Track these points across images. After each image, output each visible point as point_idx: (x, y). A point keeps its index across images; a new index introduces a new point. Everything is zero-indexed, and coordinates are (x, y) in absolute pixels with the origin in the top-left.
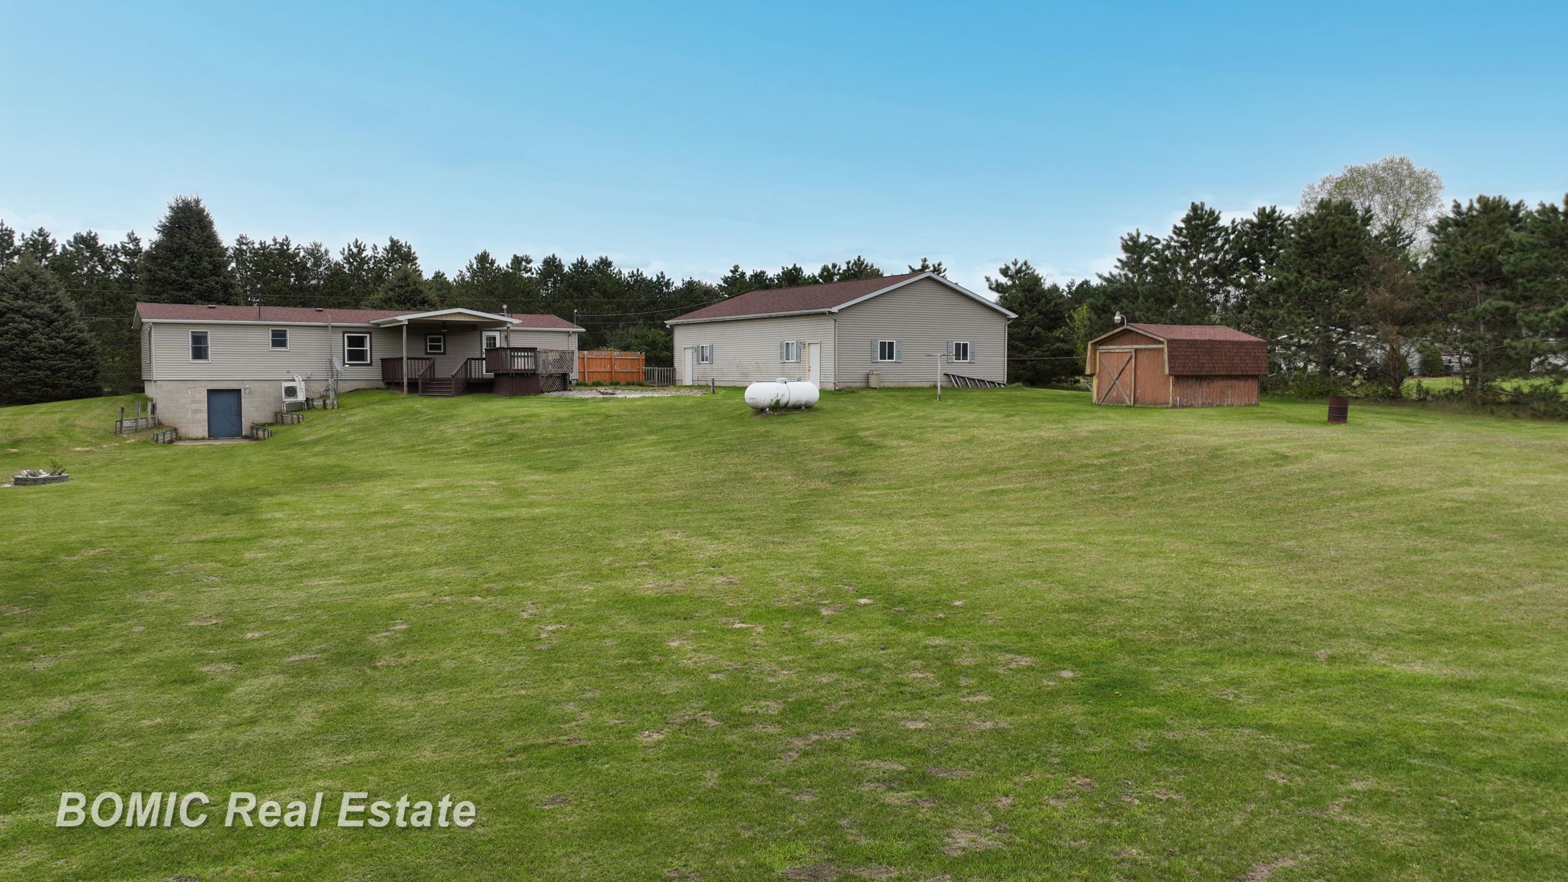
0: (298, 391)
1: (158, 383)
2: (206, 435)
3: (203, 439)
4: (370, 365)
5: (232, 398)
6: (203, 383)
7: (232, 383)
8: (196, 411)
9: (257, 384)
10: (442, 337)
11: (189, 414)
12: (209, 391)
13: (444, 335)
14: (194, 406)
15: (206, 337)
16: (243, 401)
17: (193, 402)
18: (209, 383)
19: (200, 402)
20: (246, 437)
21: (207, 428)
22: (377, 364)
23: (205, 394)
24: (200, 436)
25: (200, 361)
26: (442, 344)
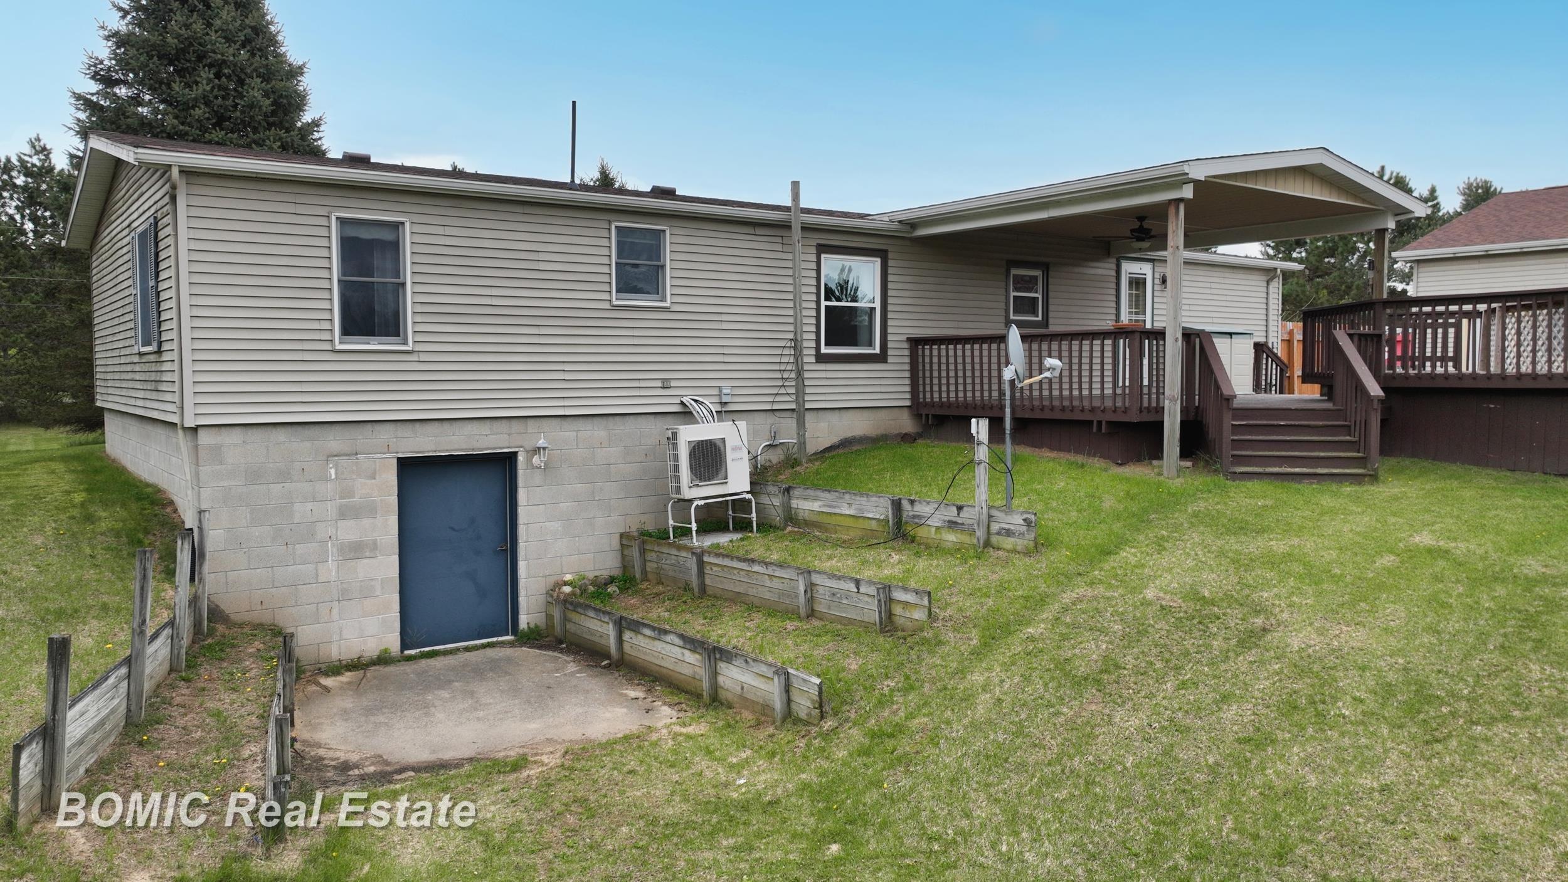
0: (730, 455)
1: (204, 437)
2: (392, 641)
3: (383, 660)
4: (882, 358)
5: (485, 486)
6: (385, 435)
7: (485, 428)
8: (356, 551)
9: (568, 433)
10: (1037, 273)
11: (332, 565)
12: (408, 467)
13: (1046, 268)
14: (349, 531)
15: (394, 247)
16: (522, 496)
17: (344, 514)
18: (405, 431)
19: (369, 510)
20: (534, 638)
21: (396, 615)
22: (899, 354)
23: (391, 477)
24: (371, 649)
25: (374, 344)
26: (1039, 295)
